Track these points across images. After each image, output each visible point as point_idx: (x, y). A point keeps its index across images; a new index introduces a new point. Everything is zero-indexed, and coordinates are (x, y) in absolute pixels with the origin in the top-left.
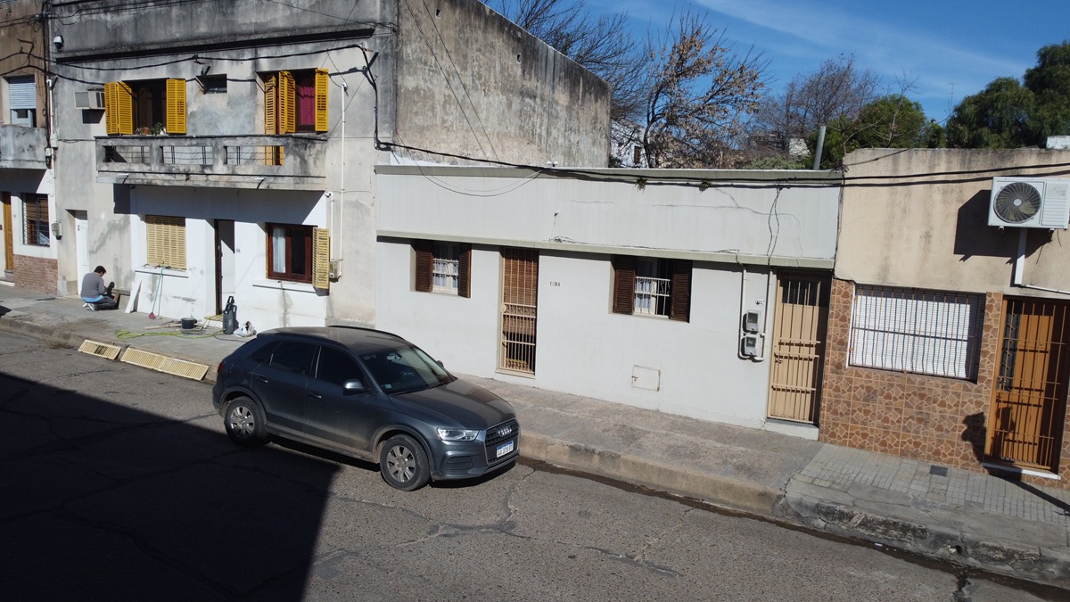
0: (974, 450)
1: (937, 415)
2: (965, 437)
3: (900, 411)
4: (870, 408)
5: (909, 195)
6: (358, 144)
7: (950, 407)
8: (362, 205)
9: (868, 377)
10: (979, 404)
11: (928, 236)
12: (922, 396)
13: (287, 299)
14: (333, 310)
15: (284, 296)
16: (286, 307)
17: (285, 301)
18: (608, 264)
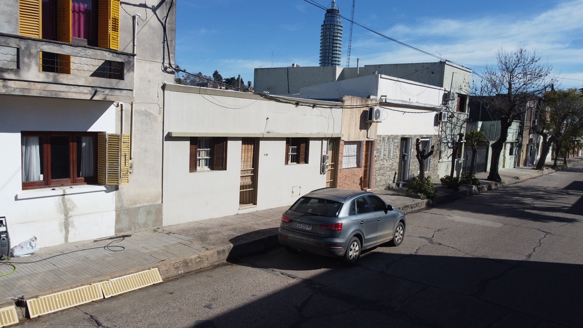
0: (361, 187)
1: (356, 179)
2: (360, 184)
5: (353, 111)
6: (148, 66)
7: (358, 176)
8: (150, 113)
9: (346, 172)
13: (68, 203)
14: (122, 201)
15: (64, 201)
16: (66, 212)
17: (65, 206)
18: (285, 142)
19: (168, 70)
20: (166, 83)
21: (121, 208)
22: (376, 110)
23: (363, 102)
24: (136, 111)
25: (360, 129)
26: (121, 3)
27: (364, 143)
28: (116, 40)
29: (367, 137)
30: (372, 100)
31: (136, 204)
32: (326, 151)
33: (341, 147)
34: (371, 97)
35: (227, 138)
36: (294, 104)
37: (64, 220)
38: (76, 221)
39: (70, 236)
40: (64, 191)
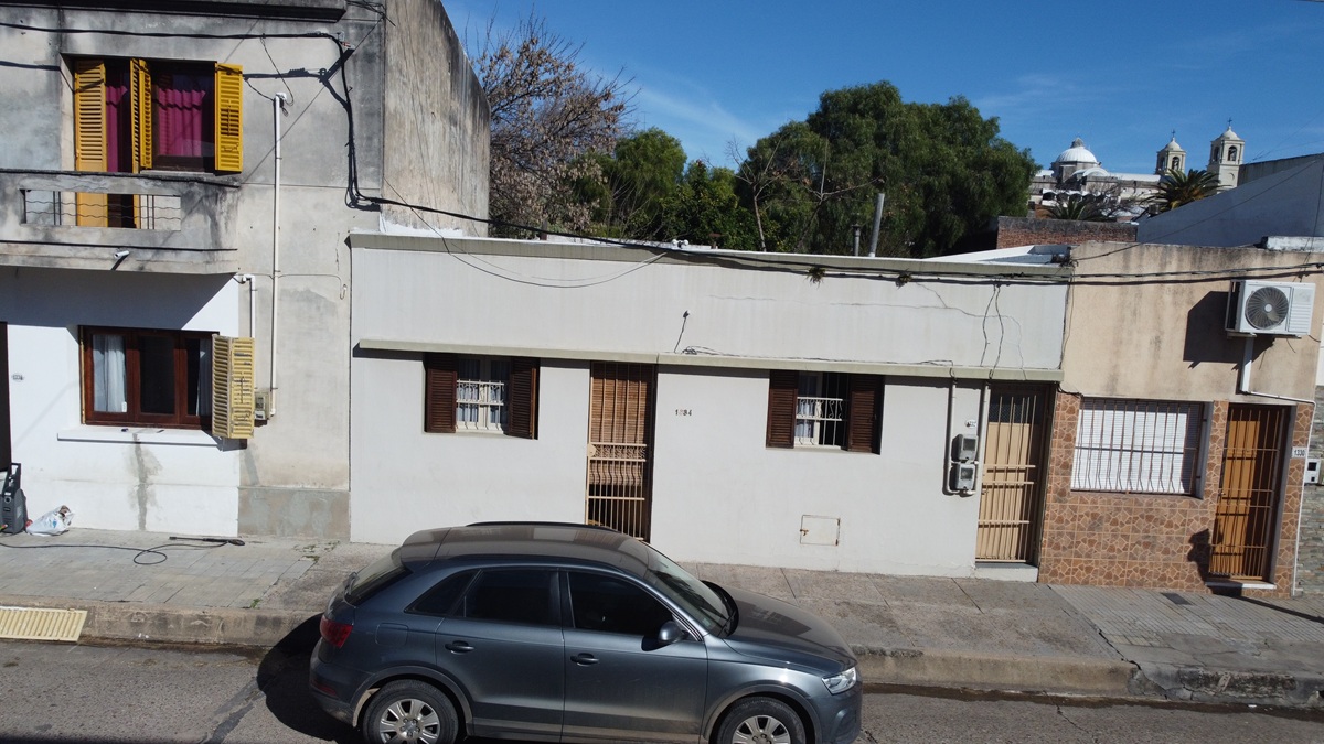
0: (1199, 570)
1: (1164, 537)
2: (1190, 557)
3: (1126, 537)
4: (1095, 538)
5: (1139, 296)
6: (311, 197)
7: (1177, 527)
8: (318, 296)
9: (1094, 502)
10: (1204, 520)
11: (1158, 341)
12: (1149, 518)
13: (146, 459)
14: (256, 472)
15: (138, 454)
16: (143, 474)
17: (141, 462)
18: (766, 382)
19: (362, 202)
20: (357, 231)
21: (253, 484)
22: (1259, 291)
23: (1204, 263)
24: (283, 292)
25: (1185, 359)
26: (247, 77)
27: (1219, 410)
28: (232, 152)
29: (1239, 391)
30: (1273, 252)
31: (286, 483)
32: (975, 421)
33: (1060, 417)
34: (1274, 243)
35: (538, 359)
36: (806, 273)
37: (137, 488)
38: (158, 492)
39: (149, 519)
40: (135, 436)
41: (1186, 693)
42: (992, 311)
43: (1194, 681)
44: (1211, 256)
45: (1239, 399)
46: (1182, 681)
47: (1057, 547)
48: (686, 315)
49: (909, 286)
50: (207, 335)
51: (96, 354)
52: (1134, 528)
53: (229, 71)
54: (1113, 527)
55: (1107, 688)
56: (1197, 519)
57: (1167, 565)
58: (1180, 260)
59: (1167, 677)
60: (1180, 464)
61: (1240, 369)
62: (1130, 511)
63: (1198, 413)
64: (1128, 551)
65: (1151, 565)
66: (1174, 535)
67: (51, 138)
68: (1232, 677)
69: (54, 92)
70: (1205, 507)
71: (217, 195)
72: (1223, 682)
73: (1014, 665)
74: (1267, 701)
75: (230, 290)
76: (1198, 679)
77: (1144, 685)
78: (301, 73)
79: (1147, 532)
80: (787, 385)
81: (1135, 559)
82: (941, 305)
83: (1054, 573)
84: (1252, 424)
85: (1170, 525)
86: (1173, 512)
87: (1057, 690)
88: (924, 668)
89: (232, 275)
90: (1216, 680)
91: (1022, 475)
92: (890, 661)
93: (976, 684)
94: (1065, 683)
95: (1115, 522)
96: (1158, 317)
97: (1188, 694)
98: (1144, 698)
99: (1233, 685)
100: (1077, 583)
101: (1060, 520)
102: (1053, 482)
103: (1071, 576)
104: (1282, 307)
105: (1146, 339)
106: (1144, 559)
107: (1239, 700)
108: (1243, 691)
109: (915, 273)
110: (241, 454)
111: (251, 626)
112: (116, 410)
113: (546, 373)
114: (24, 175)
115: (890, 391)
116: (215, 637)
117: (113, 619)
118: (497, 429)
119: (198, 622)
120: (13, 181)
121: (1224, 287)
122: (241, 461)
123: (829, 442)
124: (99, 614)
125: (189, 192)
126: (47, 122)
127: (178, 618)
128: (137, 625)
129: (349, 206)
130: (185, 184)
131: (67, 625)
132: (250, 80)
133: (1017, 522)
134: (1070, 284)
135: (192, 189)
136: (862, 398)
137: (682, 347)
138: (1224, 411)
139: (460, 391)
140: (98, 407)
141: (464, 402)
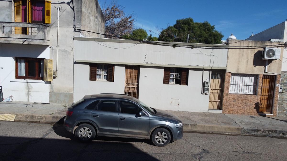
0: (257, 111)
1: (249, 104)
2: (255, 108)
3: (241, 104)
4: (234, 104)
5: (243, 51)
6: (66, 29)
7: (252, 101)
8: (67, 51)
9: (234, 96)
10: (258, 100)
11: (247, 61)
12: (246, 99)
13: (29, 86)
14: (53, 89)
16: (29, 89)
17: (28, 87)
18: (163, 70)
19: (76, 30)
20: (75, 36)
21: (52, 92)
22: (269, 50)
23: (257, 44)
24: (59, 50)
25: (253, 65)
26: (52, 3)
27: (261, 76)
28: (48, 19)
29: (265, 72)
30: (272, 42)
31: (60, 91)
32: (208, 78)
33: (227, 77)
34: (272, 40)
35: (114, 64)
36: (172, 46)
37: (27, 92)
38: (32, 93)
39: (30, 99)
40: (27, 81)
41: (253, 133)
42: (212, 55)
43: (255, 131)
44: (259, 43)
45: (265, 74)
46: (253, 131)
47: (226, 106)
48: (146, 55)
49: (194, 49)
50: (43, 59)
51: (19, 64)
52: (243, 102)
53: (48, 2)
54: (238, 101)
55: (237, 132)
56: (256, 100)
57: (250, 110)
58: (252, 44)
59: (249, 130)
60: (253, 88)
61: (265, 67)
62: (242, 98)
63: (256, 77)
64: (241, 107)
65: (246, 110)
66: (251, 103)
67: (10, 16)
68: (263, 130)
69: (10, 6)
70: (258, 97)
71: (45, 28)
72: (262, 131)
73: (217, 127)
74: (271, 135)
75: (48, 49)
76: (256, 130)
77: (245, 131)
78: (64, 3)
79: (245, 102)
80: (168, 70)
81: (243, 108)
82: (201, 53)
83: (226, 111)
84: (268, 80)
85: (250, 101)
86: (251, 98)
87: (226, 132)
88: (197, 128)
89: (48, 46)
90: (260, 130)
91: (218, 90)
92: (190, 126)
93: (208, 131)
94: (227, 131)
95: (239, 100)
96: (248, 56)
97: (254, 133)
98: (244, 134)
99: (264, 132)
100: (230, 114)
101: (227, 100)
102: (225, 92)
103: (229, 112)
104: (274, 54)
105: (245, 61)
106: (245, 108)
107: (265, 135)
108: (266, 133)
109: (195, 46)
110: (50, 85)
111: (51, 118)
112: (23, 76)
113: (116, 67)
114: (4, 23)
115: (190, 72)
116: (44, 120)
117: (21, 116)
118: (105, 80)
119: (40, 117)
120: (1, 24)
121: (262, 49)
122: (50, 86)
123: (177, 83)
124: (19, 115)
125: (39, 27)
126: (9, 13)
127: (36, 117)
128: (27, 118)
129: (74, 31)
130: (38, 25)
131: (12, 118)
132: (53, 4)
133: (218, 100)
134: (228, 49)
135: (40, 26)
136: (184, 73)
137: (145, 62)
138: (262, 76)
139: (97, 72)
140: (19, 75)
141: (98, 74)
